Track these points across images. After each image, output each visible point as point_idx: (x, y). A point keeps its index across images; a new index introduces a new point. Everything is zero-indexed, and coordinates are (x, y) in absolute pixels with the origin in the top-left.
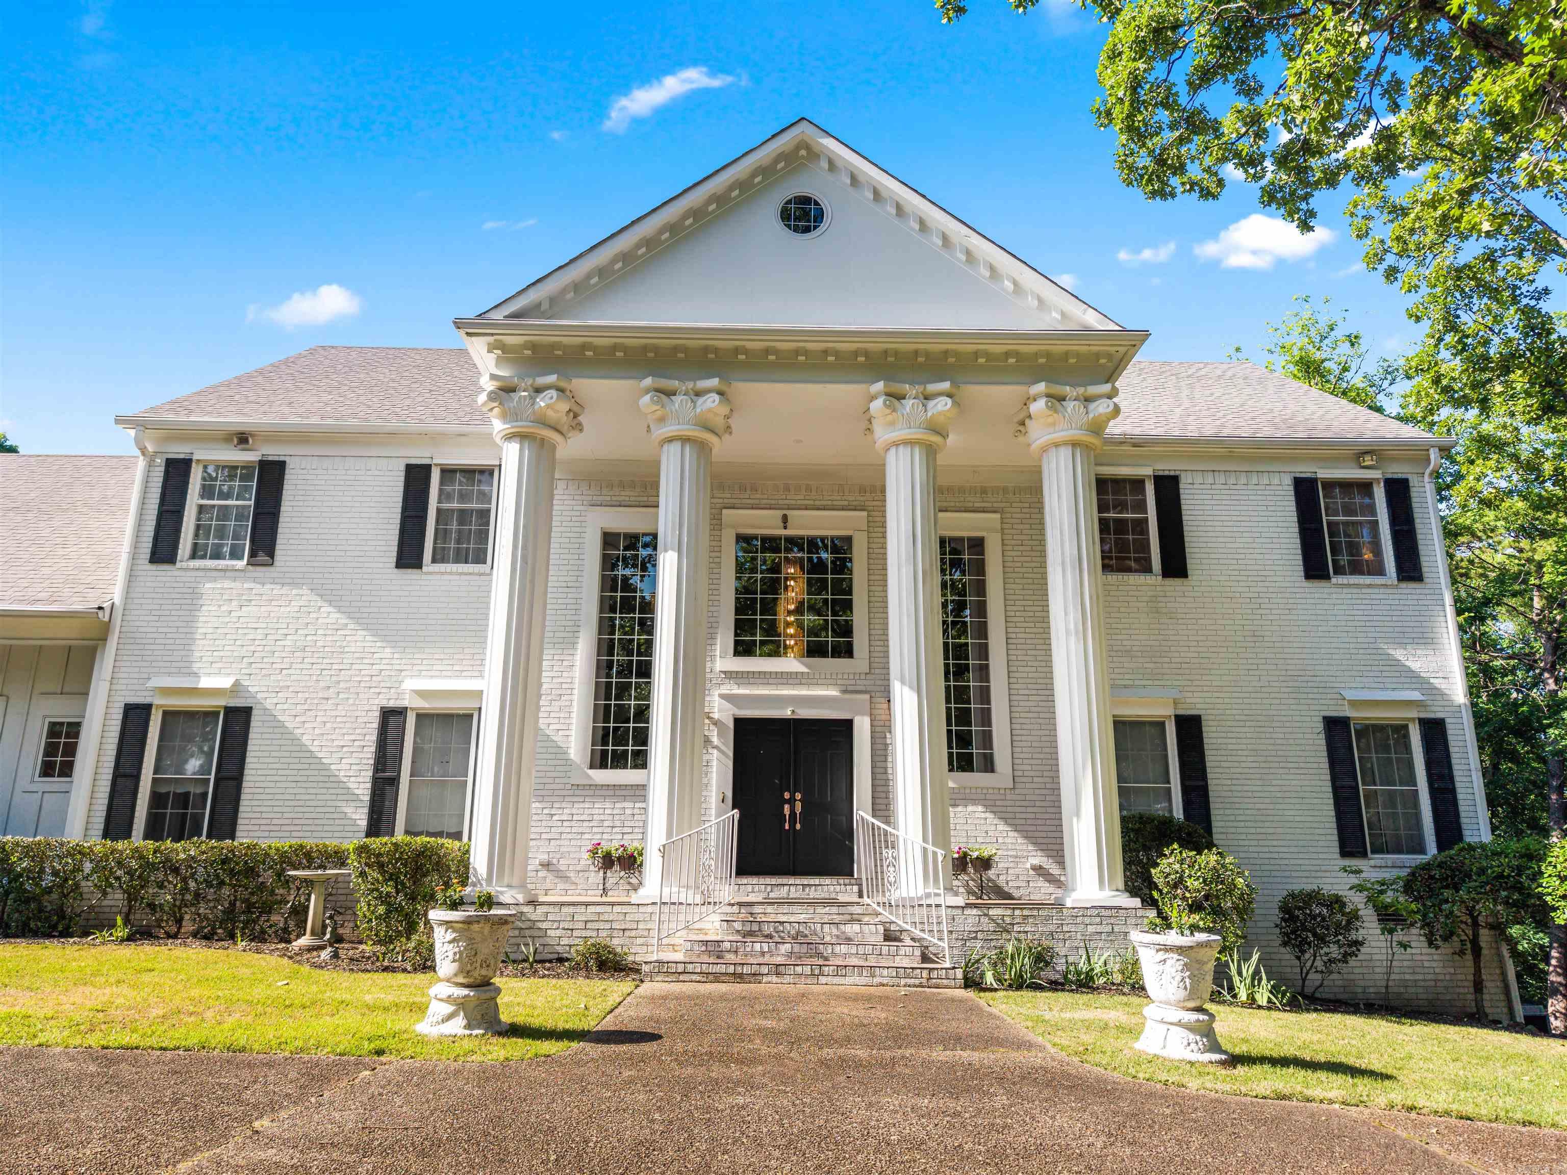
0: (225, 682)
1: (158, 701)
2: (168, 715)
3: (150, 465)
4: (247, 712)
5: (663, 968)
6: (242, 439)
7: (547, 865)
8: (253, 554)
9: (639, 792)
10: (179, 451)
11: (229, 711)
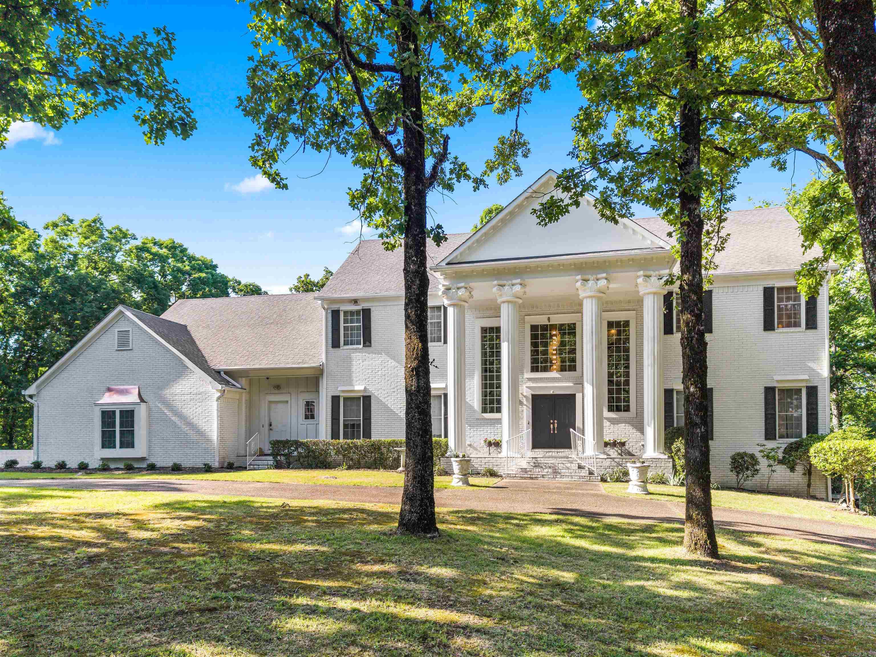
0: (361, 388)
1: (342, 394)
2: (345, 399)
3: (327, 313)
4: (370, 397)
5: (509, 476)
6: (355, 301)
7: (470, 445)
8: (364, 343)
9: (499, 421)
10: (335, 307)
11: (364, 397)
